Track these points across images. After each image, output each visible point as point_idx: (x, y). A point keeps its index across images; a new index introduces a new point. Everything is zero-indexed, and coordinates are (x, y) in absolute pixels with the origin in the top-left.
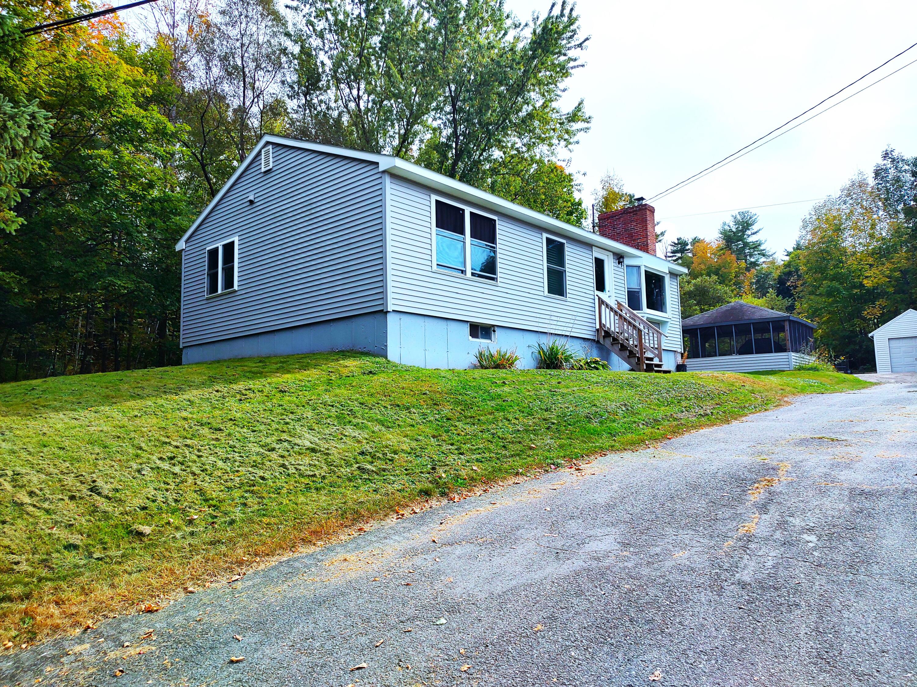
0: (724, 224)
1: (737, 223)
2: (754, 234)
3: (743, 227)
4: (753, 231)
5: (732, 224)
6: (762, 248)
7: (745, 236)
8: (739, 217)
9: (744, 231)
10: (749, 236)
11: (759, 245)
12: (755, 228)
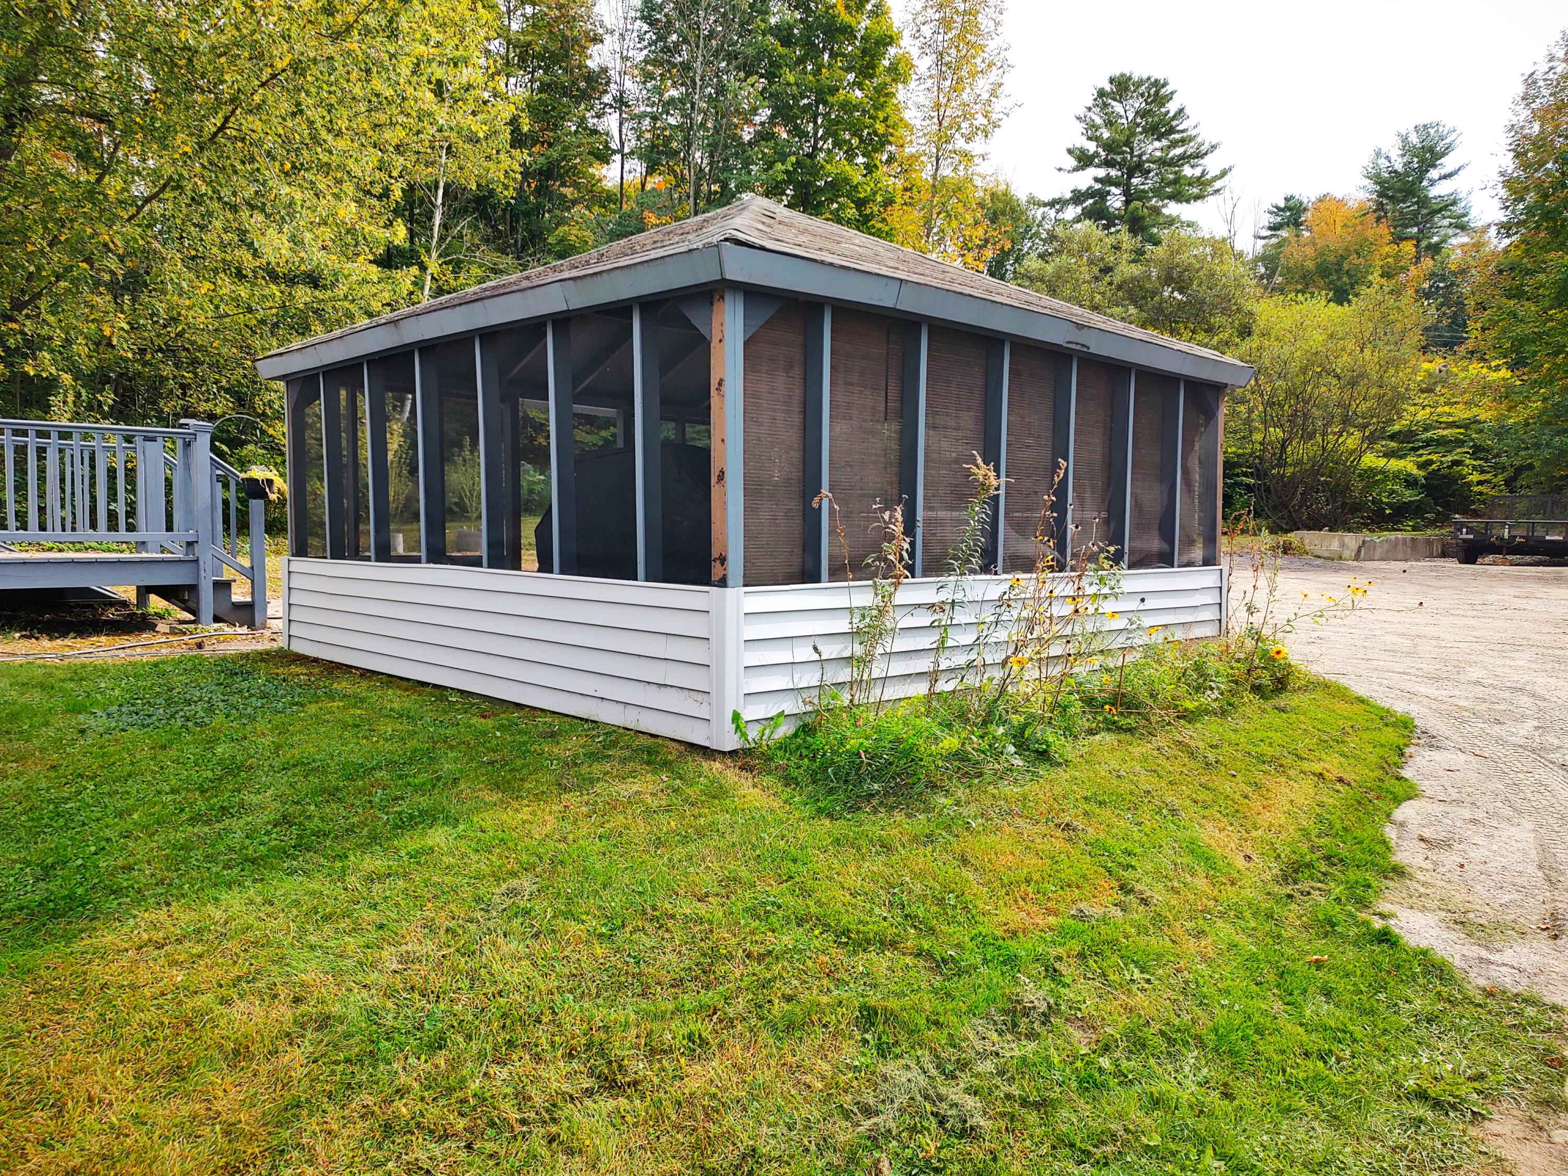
0: (1378, 154)
1: (1407, 149)
2: (1445, 177)
3: (1422, 161)
4: (1444, 171)
5: (1395, 154)
6: (1458, 209)
7: (1425, 183)
8: (1414, 139)
9: (1422, 171)
10: (1433, 182)
11: (1454, 203)
12: (1448, 163)
